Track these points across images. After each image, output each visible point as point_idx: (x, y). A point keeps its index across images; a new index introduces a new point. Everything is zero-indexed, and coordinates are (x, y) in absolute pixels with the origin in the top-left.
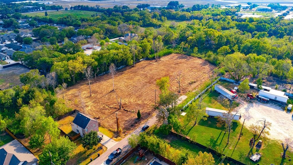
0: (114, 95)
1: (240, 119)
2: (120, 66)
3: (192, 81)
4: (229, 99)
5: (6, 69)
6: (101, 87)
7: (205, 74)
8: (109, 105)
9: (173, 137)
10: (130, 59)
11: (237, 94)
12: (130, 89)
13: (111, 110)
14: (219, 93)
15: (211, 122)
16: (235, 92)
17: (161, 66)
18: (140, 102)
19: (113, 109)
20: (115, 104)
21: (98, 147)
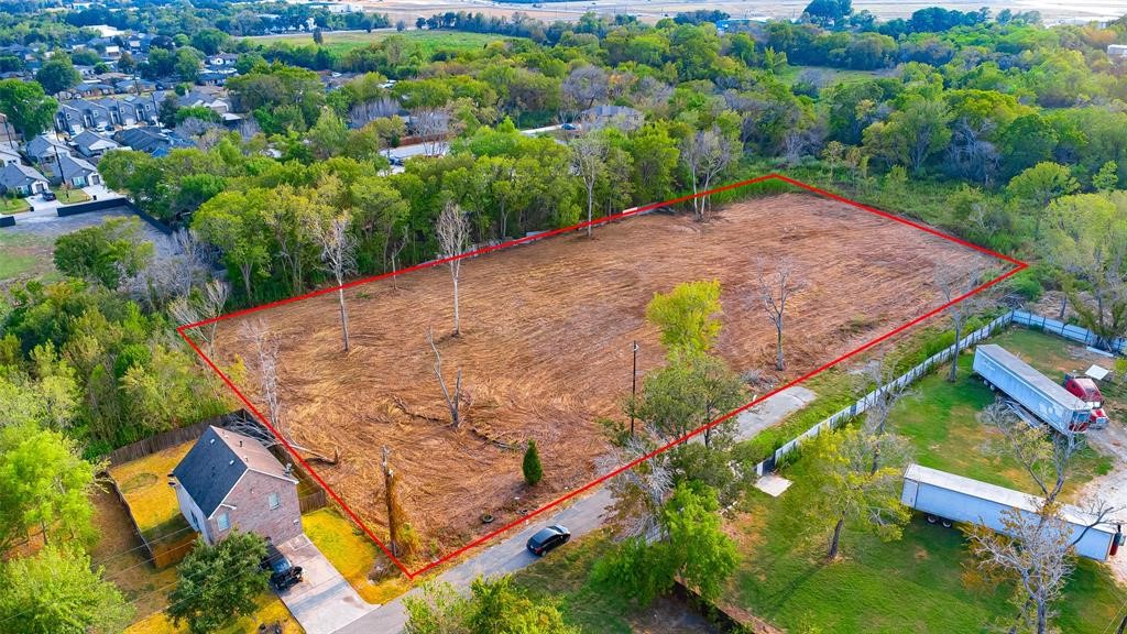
0: (451, 360)
1: (1113, 552)
2: (526, 231)
3: (852, 318)
4: (1053, 431)
5: (69, 218)
6: (407, 318)
7: (928, 293)
8: (412, 402)
9: (682, 619)
10: (567, 201)
11: (1102, 404)
12: (534, 334)
13: (408, 429)
14: (998, 390)
15: (929, 552)
16: (1090, 391)
17: (714, 244)
18: (562, 403)
19: (420, 426)
20: (439, 402)
21: (260, 623)
